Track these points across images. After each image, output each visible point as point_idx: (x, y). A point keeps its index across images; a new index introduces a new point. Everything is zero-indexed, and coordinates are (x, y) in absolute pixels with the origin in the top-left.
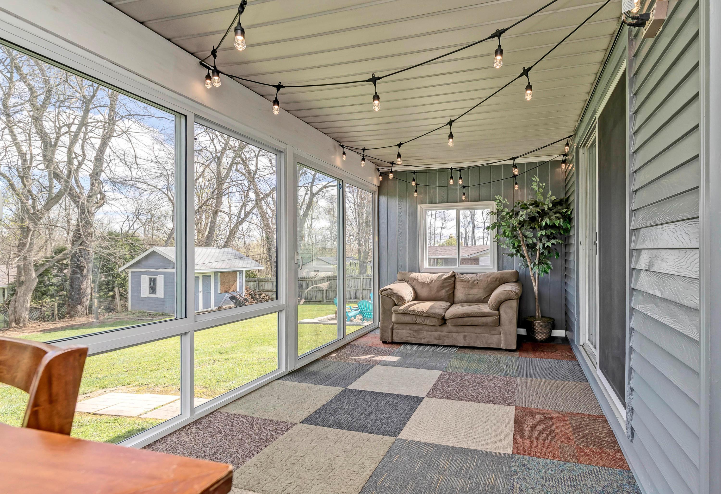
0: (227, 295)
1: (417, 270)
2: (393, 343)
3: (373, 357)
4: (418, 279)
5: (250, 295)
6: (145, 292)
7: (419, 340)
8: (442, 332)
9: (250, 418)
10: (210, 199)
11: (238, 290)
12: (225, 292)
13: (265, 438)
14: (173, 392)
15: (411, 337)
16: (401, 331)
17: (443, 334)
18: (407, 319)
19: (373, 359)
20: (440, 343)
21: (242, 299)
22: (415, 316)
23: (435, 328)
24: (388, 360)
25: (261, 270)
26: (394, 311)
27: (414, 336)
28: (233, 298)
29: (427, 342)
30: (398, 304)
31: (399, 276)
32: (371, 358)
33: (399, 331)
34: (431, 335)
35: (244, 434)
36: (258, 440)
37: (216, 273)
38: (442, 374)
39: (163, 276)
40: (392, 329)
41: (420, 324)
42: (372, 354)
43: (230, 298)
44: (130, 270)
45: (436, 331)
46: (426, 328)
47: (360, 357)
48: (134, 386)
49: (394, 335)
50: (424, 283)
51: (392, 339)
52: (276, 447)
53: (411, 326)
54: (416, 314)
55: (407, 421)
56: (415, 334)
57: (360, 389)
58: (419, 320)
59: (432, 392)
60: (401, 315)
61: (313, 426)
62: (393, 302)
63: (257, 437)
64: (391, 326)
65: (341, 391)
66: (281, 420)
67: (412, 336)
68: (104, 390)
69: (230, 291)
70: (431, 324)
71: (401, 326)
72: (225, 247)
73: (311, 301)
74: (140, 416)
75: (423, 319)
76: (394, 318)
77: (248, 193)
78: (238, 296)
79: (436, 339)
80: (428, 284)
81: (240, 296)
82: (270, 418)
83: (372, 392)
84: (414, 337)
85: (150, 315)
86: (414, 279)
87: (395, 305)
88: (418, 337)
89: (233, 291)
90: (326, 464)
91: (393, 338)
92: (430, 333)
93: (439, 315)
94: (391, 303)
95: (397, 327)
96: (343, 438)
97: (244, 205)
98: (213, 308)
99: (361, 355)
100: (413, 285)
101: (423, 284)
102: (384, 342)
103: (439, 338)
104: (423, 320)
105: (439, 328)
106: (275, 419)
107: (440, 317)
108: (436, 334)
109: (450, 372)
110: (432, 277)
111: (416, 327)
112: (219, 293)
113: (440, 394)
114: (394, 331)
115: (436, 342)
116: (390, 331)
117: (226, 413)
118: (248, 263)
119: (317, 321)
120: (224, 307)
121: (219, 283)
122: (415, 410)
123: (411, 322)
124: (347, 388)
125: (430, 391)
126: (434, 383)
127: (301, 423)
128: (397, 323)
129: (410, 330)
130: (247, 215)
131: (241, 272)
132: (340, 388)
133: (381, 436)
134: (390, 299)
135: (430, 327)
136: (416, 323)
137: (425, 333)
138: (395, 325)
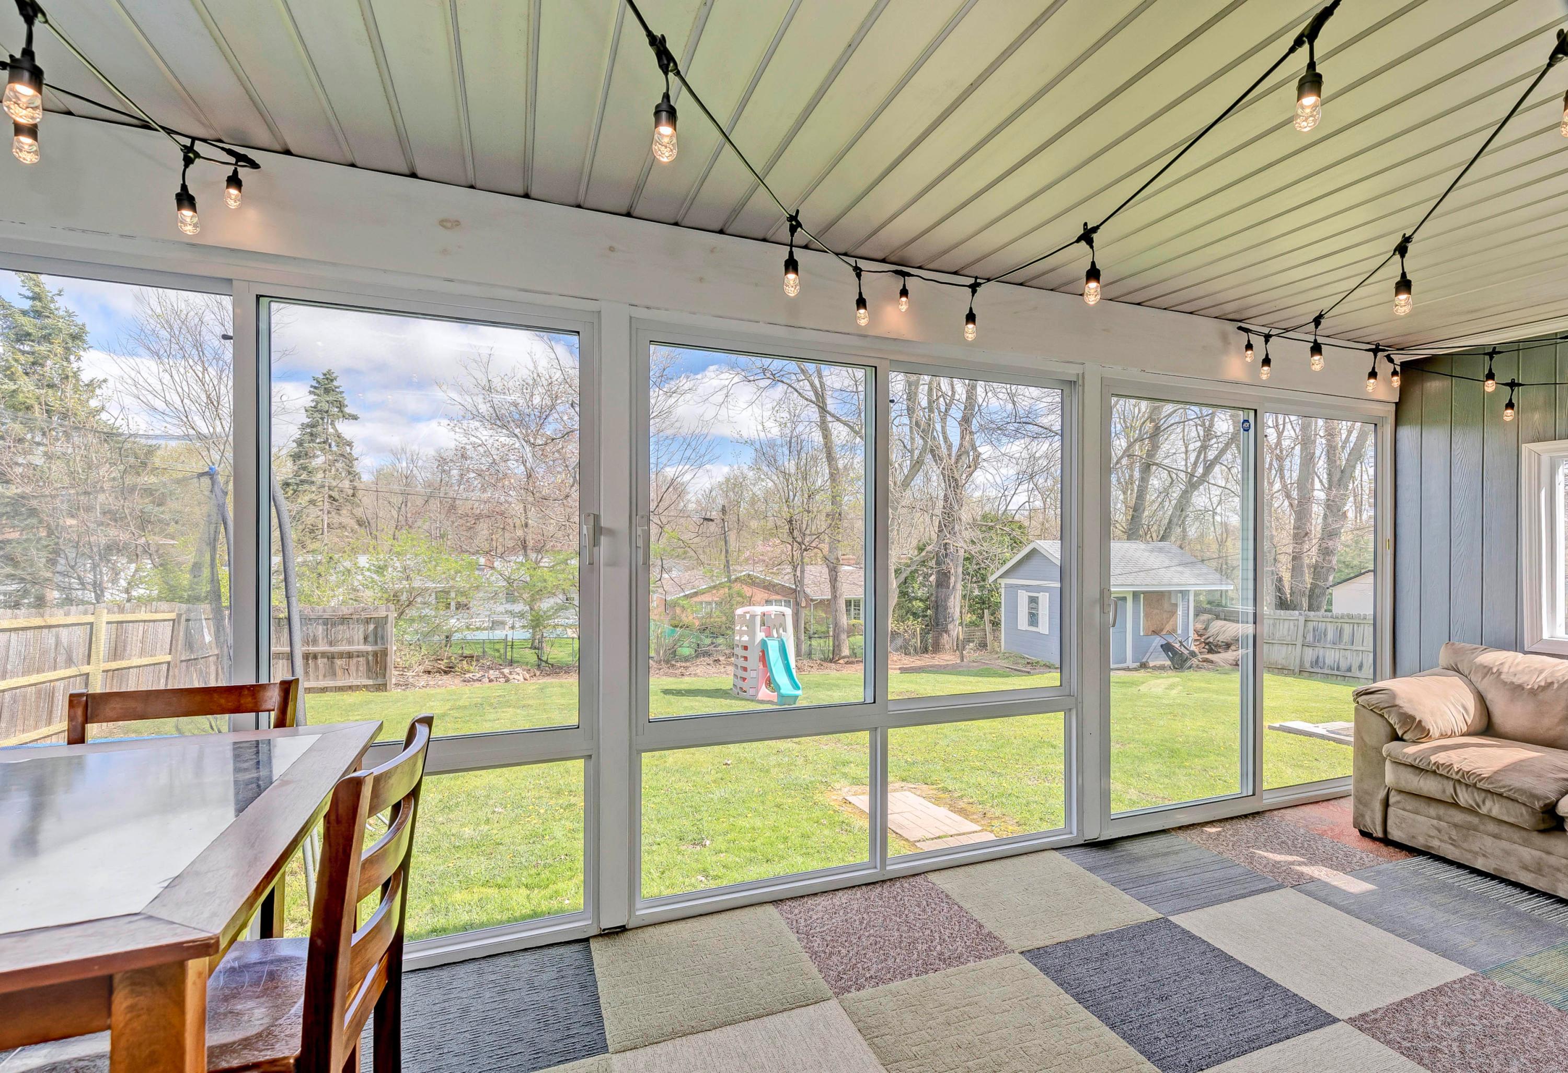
0: (1158, 641)
1: (1516, 645)
2: (1386, 841)
3: (1300, 864)
4: (1499, 673)
5: (1207, 644)
6: (1023, 623)
7: (1469, 856)
8: (1549, 853)
9: (956, 907)
10: (1135, 441)
11: (1179, 632)
12: (1155, 632)
13: (946, 956)
14: (975, 817)
15: (1441, 840)
16: (1412, 815)
17: (1552, 860)
18: (1429, 786)
19: (1298, 868)
20: (1541, 884)
21: (1186, 652)
22: (1451, 783)
23: (1524, 834)
24: (1335, 883)
25: (1227, 591)
26: (1389, 755)
27: (1450, 838)
28: (1167, 648)
29: (1495, 869)
30: (1405, 737)
31: (1444, 657)
32: (1293, 863)
33: (1406, 813)
34: (1507, 853)
35: (928, 932)
36: (935, 954)
37: (1136, 595)
38: (1461, 980)
39: (1047, 594)
40: (1386, 804)
41: (1470, 811)
42: (1303, 855)
43: (1162, 646)
44: (1003, 582)
45: (1526, 843)
46: (1492, 827)
47: (1266, 854)
48: (935, 789)
49: (1390, 822)
50: (1520, 687)
51: (1385, 831)
52: (948, 980)
53: (1442, 810)
54: (1454, 776)
55: (1234, 1057)
56: (1454, 833)
57: (1195, 932)
58: (1464, 797)
59: (1378, 1016)
60: (1410, 769)
61: (1036, 970)
62: (1388, 729)
63: (939, 947)
64: (1382, 794)
65: (1149, 918)
66: (996, 934)
67: (1446, 838)
68: (903, 784)
69: (1164, 632)
70: (1506, 818)
71: (1411, 804)
72: (1163, 539)
73: (1349, 674)
74: (917, 844)
75: (1479, 797)
76: (1390, 775)
77: (1212, 421)
78: (1177, 645)
79: (1525, 868)
80: (1533, 692)
81: (1181, 644)
82: (982, 922)
83: (1215, 949)
84: (1453, 843)
85: (1028, 663)
86: (1487, 670)
87: (1396, 738)
88: (1465, 845)
89: (1169, 633)
90: (993, 1054)
91: (1389, 829)
92: (1505, 844)
93: (1536, 797)
94: (1384, 731)
95: (1398, 802)
96: (1064, 1022)
97: (1204, 448)
98: (1129, 663)
99: (1274, 850)
100: (1481, 688)
101: (1516, 689)
102: (1365, 834)
103: (1538, 869)
104: (1479, 800)
105: (1538, 839)
106: (989, 926)
107: (1538, 805)
108: (1528, 854)
109: (1499, 984)
110: (1552, 673)
111: (1459, 817)
112: (1142, 634)
113: (1398, 1031)
114: (1391, 810)
115: (1525, 878)
116: (1378, 807)
117: (933, 883)
118: (1199, 575)
119: (1324, 732)
120: (1151, 664)
121: (1142, 615)
122: (1280, 1040)
123: (1438, 797)
124: (1170, 918)
125: (1375, 1012)
126: (1409, 995)
127: (1022, 953)
128: (1400, 792)
129: (1439, 818)
130: (1208, 468)
131: (1184, 593)
132: (1154, 912)
133: (1142, 1058)
134: (1380, 719)
135: (1505, 828)
136: (1455, 805)
137: (1489, 841)
138: (1392, 793)
